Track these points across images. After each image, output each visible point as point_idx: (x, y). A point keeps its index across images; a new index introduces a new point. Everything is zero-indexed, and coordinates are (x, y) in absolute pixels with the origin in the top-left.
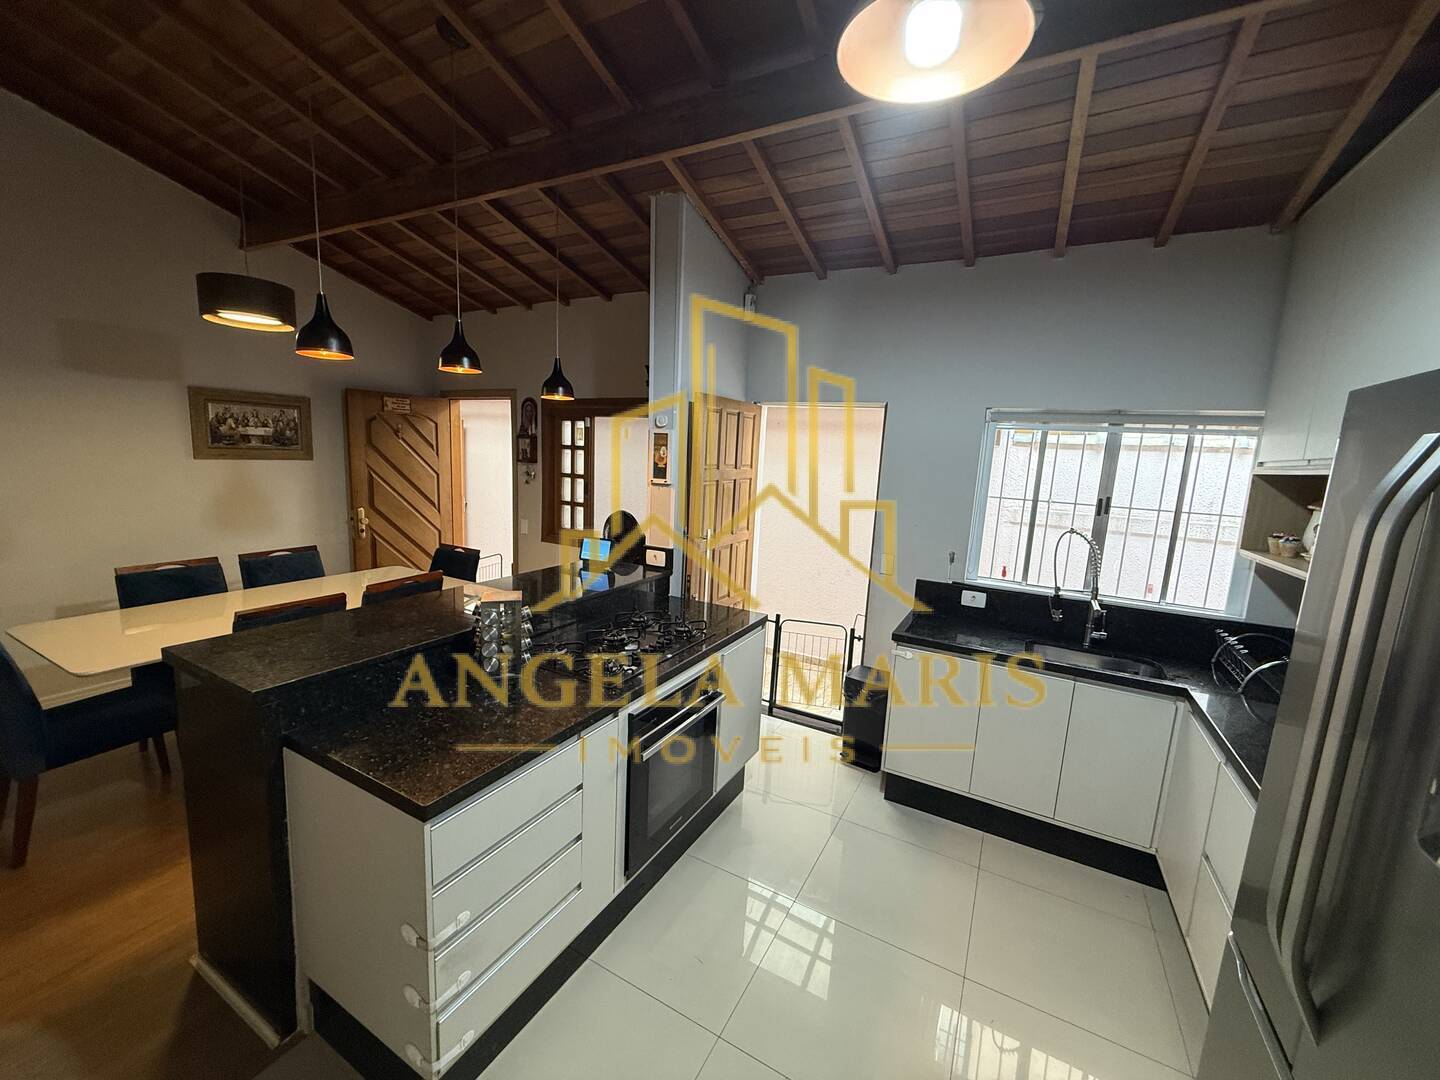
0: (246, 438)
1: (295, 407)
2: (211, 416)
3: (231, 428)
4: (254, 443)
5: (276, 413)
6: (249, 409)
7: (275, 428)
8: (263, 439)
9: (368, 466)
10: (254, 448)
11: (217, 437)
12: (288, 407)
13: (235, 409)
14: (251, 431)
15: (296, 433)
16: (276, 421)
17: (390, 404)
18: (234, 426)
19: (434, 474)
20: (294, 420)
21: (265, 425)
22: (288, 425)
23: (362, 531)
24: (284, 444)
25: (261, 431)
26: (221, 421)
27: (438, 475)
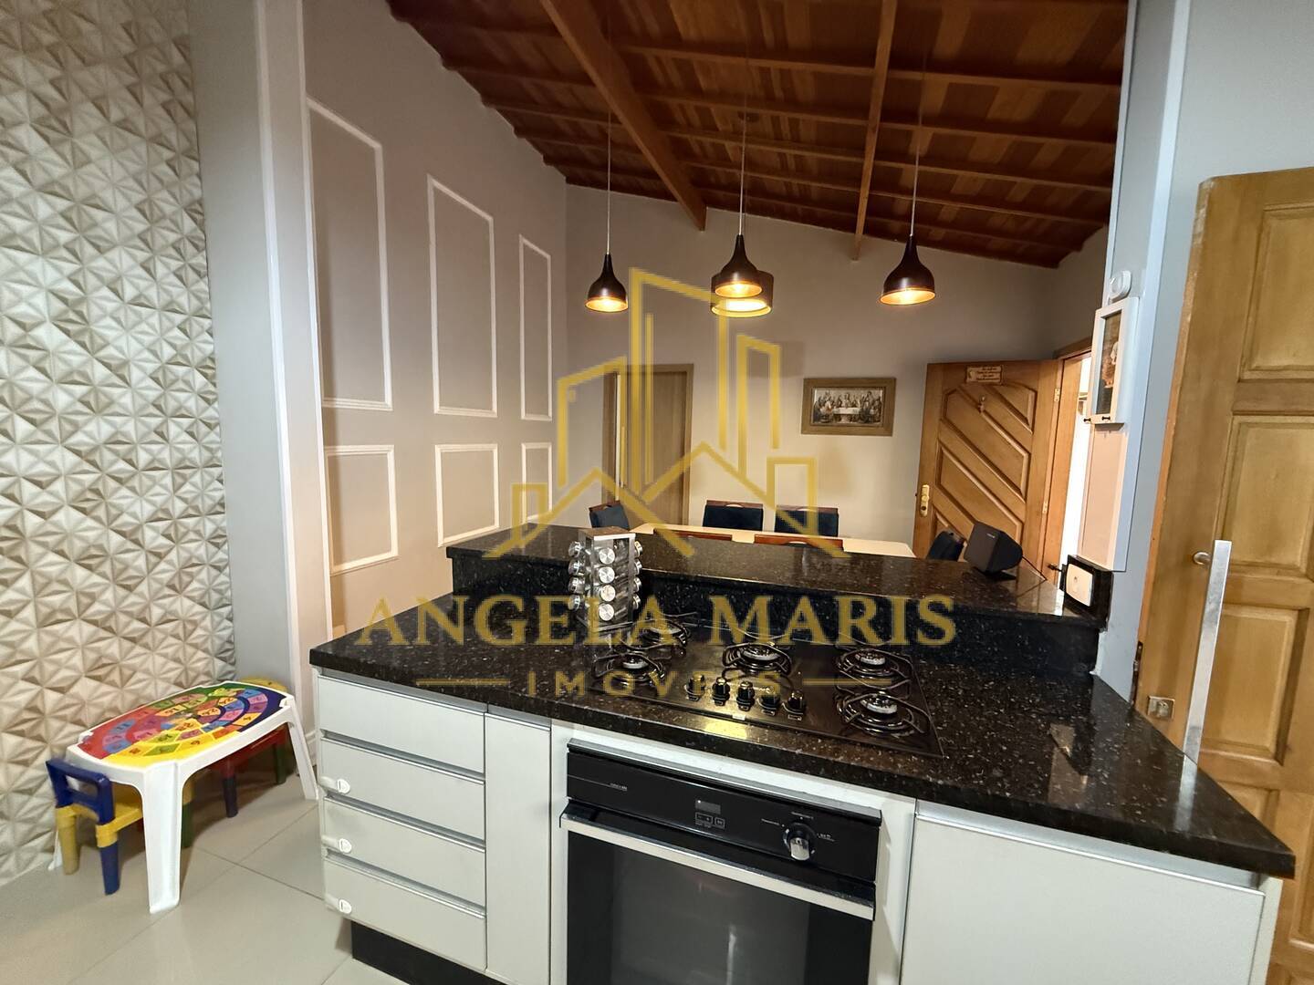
0: (838, 417)
1: (880, 388)
2: (816, 400)
3: (828, 409)
4: (844, 421)
5: (863, 393)
6: (843, 393)
7: (862, 407)
8: (851, 417)
9: (940, 442)
10: (843, 425)
11: (817, 417)
12: (875, 388)
13: (834, 393)
14: (843, 411)
15: (880, 410)
16: (864, 401)
17: (973, 374)
18: (830, 407)
19: (1025, 455)
20: (879, 399)
21: (854, 406)
22: (873, 404)
23: (924, 508)
24: (867, 422)
25: (850, 411)
26: (822, 403)
27: (1030, 455)
